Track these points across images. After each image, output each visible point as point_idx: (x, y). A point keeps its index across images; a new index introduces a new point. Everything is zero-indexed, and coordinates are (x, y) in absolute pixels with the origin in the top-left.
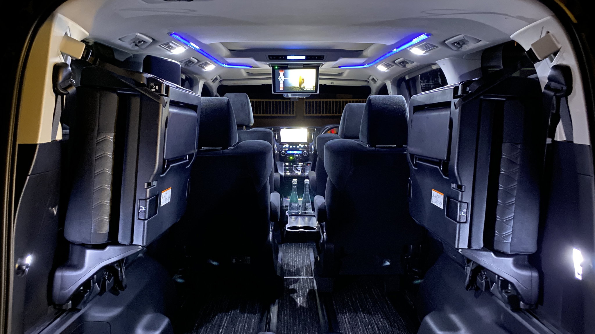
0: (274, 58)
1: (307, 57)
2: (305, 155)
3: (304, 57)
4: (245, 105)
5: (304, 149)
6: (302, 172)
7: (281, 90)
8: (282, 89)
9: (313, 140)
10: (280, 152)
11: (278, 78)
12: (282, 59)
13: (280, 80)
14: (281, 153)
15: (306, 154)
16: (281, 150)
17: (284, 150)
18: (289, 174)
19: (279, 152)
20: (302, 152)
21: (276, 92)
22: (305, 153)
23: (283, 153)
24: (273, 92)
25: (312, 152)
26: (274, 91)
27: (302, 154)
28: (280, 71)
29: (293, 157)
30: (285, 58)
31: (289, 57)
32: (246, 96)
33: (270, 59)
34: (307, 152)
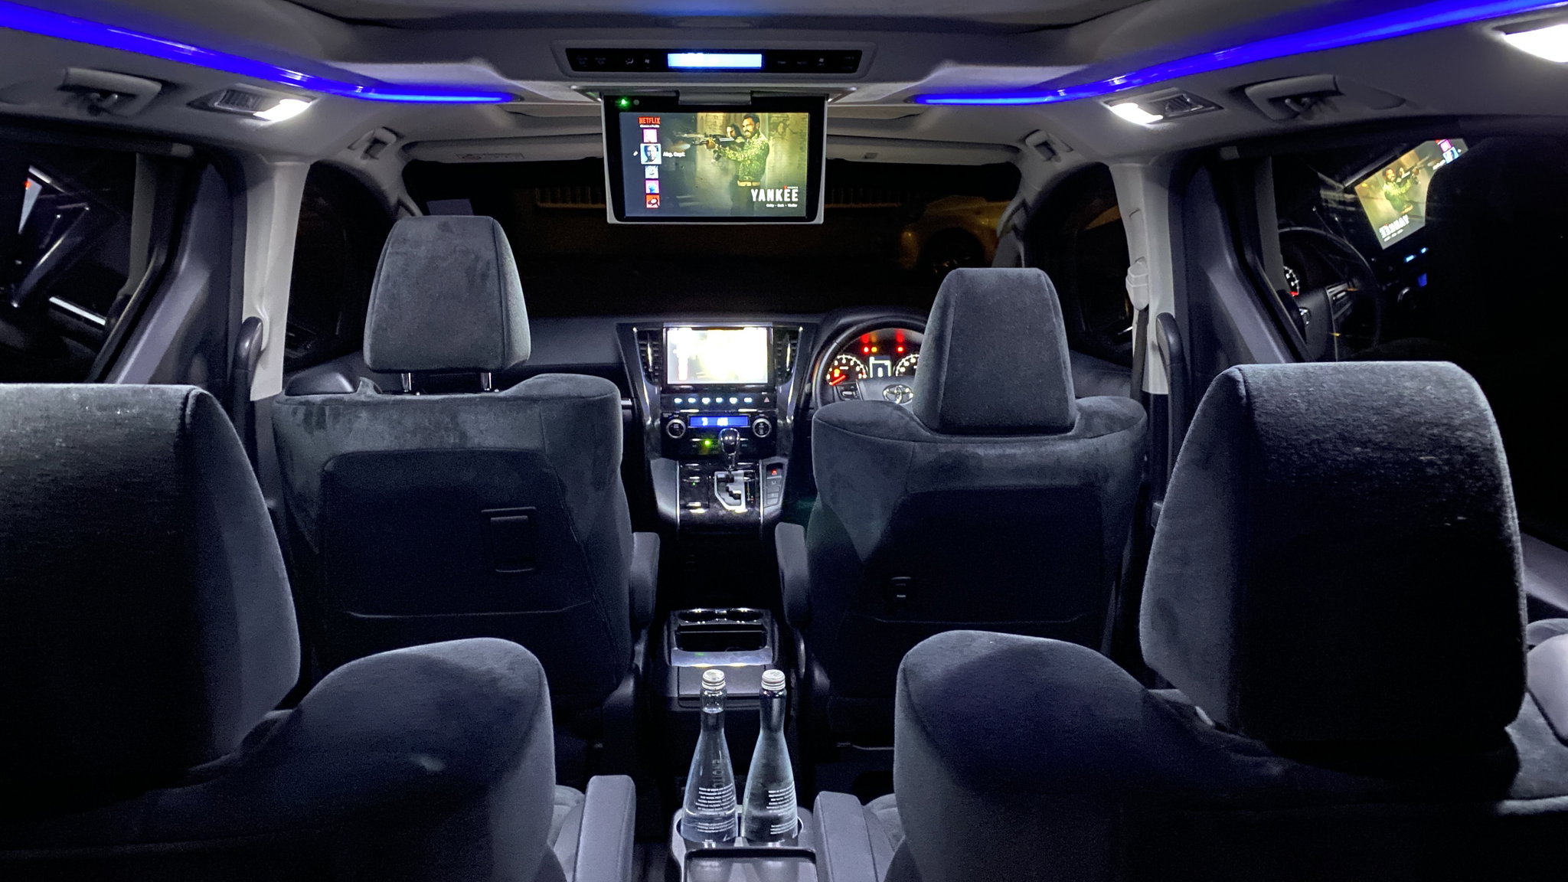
0: (601, 61)
1: (768, 56)
2: (761, 432)
3: (755, 61)
4: (484, 277)
5: (755, 410)
6: (748, 503)
7: (649, 206)
8: (654, 201)
9: (789, 374)
10: (665, 421)
11: (636, 153)
12: (639, 67)
13: (644, 160)
14: (668, 427)
15: (766, 427)
16: (666, 415)
17: (680, 414)
18: (701, 511)
19: (658, 422)
20: (751, 421)
21: (627, 215)
22: (762, 426)
23: (676, 427)
24: (611, 219)
25: (788, 421)
26: (619, 212)
27: (751, 428)
28: (641, 120)
29: (715, 443)
30: (657, 61)
31: (676, 60)
32: (494, 230)
33: (576, 66)
34: (767, 422)
